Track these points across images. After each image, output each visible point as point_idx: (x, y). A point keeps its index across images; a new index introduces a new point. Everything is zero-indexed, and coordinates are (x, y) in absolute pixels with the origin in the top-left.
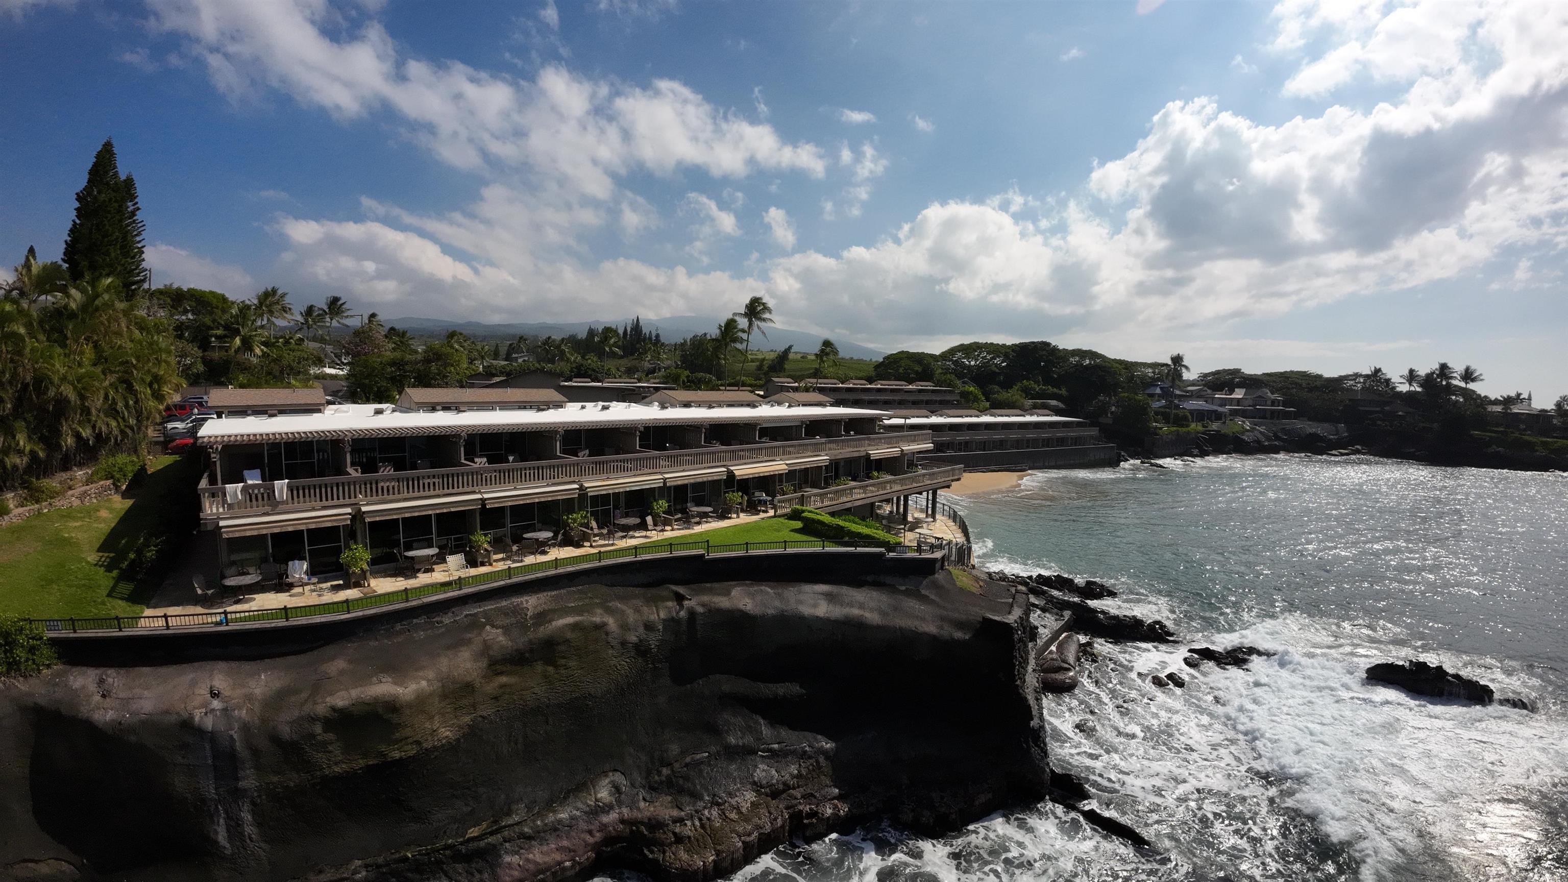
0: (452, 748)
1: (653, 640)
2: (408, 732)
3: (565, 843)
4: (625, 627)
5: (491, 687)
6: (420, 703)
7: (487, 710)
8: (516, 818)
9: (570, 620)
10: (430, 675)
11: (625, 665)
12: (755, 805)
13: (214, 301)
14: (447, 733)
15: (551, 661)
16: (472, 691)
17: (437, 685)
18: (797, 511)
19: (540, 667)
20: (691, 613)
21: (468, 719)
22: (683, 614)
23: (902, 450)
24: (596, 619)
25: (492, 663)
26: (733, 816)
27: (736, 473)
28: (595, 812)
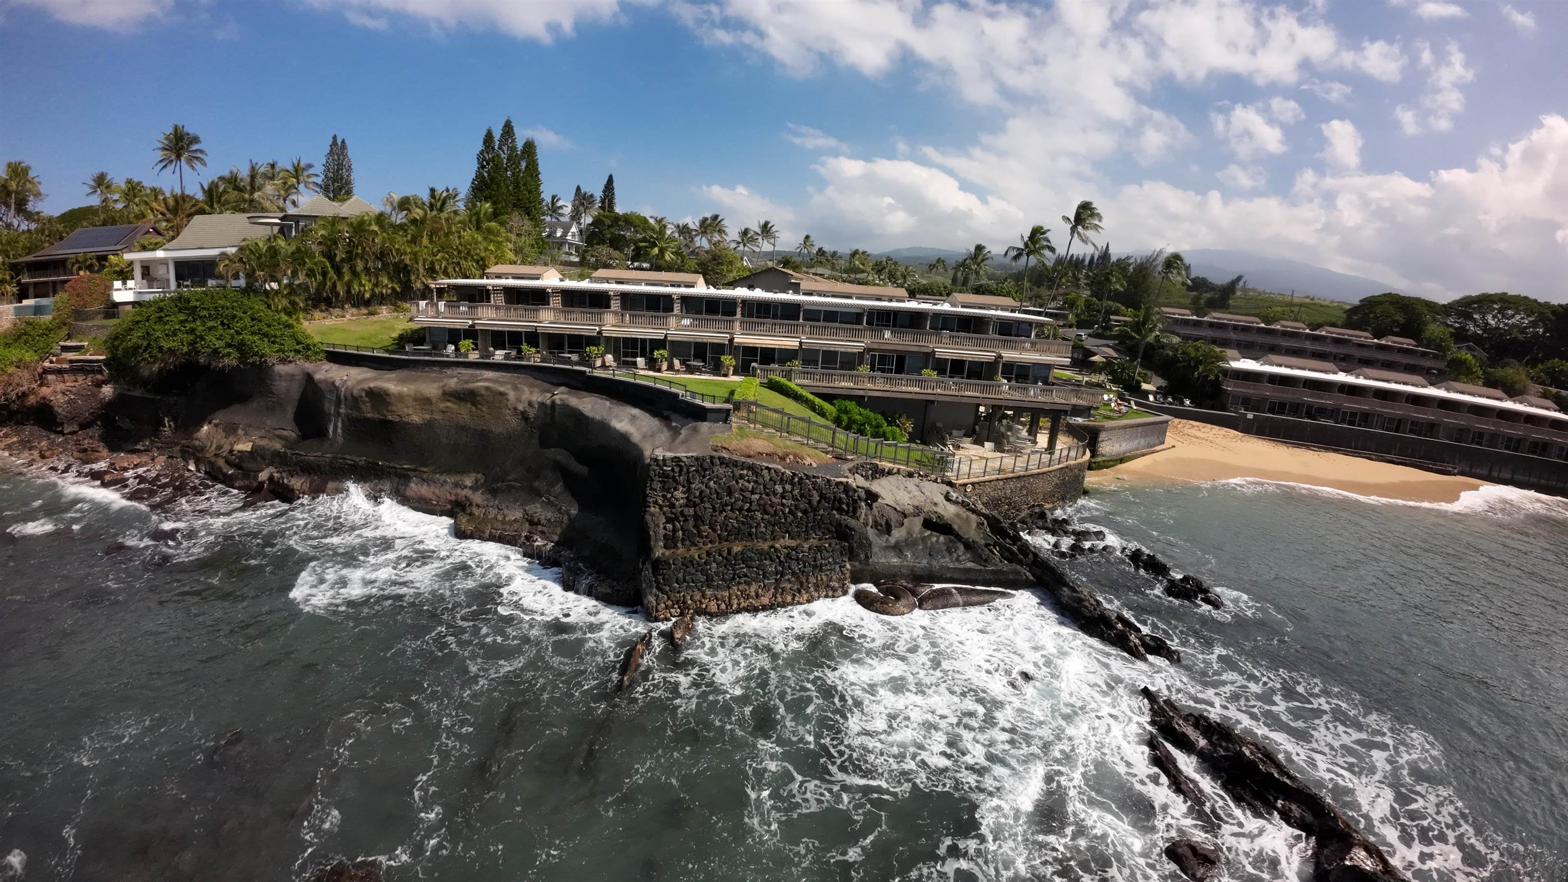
0: (418, 427)
1: (532, 413)
2: (394, 408)
3: (437, 491)
4: (519, 400)
5: (442, 405)
6: (401, 397)
7: (438, 416)
8: (425, 470)
9: (486, 384)
10: (413, 387)
11: (514, 422)
12: (515, 520)
13: (637, 222)
14: (416, 419)
15: (474, 404)
16: (431, 403)
17: (412, 393)
18: (770, 381)
19: (469, 405)
20: (553, 403)
21: (427, 417)
22: (549, 402)
23: (1000, 357)
24: (502, 389)
25: (444, 394)
26: (500, 518)
27: (736, 340)
28: (456, 485)
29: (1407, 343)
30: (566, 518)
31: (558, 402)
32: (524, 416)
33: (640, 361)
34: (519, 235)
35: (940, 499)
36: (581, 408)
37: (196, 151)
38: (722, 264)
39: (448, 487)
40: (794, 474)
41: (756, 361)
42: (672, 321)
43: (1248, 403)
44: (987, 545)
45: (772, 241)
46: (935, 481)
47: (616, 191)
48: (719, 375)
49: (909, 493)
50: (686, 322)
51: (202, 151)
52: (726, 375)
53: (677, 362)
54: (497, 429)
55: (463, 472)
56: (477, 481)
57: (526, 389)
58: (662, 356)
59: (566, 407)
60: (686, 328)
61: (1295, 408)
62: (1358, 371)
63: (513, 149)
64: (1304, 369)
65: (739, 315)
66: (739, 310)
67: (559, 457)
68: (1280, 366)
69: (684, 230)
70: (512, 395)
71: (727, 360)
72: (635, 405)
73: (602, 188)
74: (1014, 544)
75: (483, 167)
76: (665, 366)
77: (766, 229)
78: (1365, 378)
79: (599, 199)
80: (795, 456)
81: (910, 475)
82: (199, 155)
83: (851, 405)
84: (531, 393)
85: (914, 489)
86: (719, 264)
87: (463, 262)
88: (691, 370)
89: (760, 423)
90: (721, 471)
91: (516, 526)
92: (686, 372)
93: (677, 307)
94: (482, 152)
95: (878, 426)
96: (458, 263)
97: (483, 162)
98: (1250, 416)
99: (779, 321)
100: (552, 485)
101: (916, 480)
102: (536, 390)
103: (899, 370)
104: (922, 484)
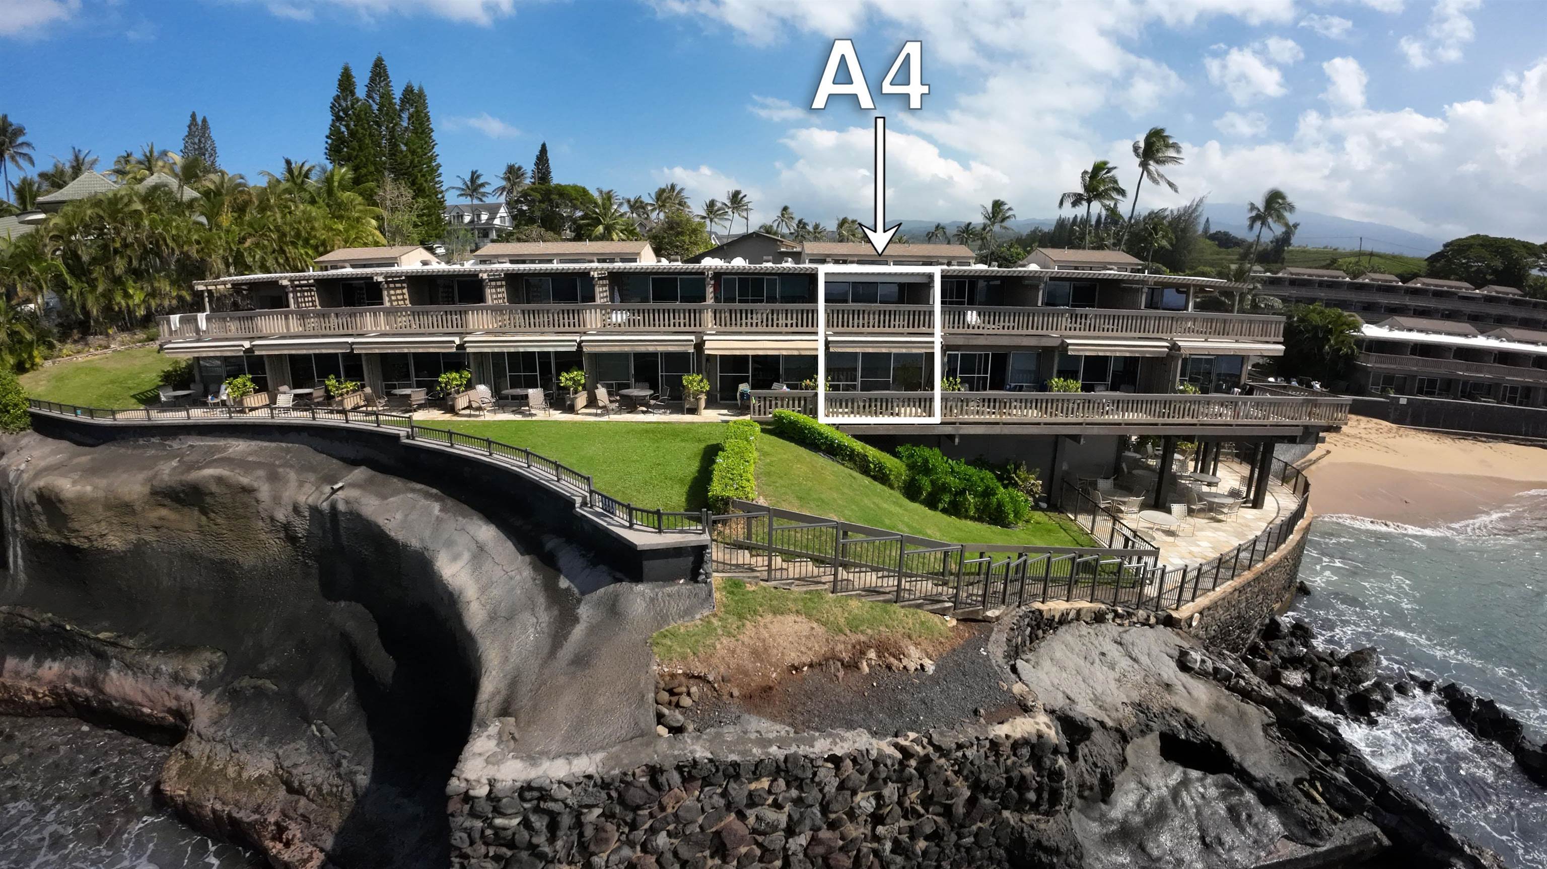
0: (121, 558)
1: (299, 528)
3: (148, 689)
5: (153, 516)
6: (82, 504)
8: (130, 643)
9: (218, 472)
10: (103, 483)
11: (274, 545)
12: (260, 780)
13: (574, 194)
14: (115, 541)
15: (204, 511)
16: (133, 512)
17: (101, 494)
18: (779, 419)
19: (196, 513)
20: (333, 507)
21: (133, 537)
22: (325, 506)
23: (1174, 347)
24: (245, 480)
25: (154, 493)
26: (231, 771)
27: (708, 345)
28: (176, 678)
29: (1511, 292)
30: (348, 789)
31: (341, 507)
32: (288, 534)
33: (535, 395)
34: (393, 210)
35: (1170, 671)
36: (381, 521)
37: (22, 144)
38: (682, 233)
39: (163, 682)
40: (906, 753)
41: (745, 380)
42: (593, 319)
43: (1389, 381)
44: (1298, 782)
45: (744, 214)
46: (1145, 623)
47: (551, 162)
48: (680, 410)
49: (1112, 667)
50: (618, 317)
51: (28, 144)
52: (693, 411)
53: (602, 393)
54: (248, 560)
55: (186, 649)
56: (212, 667)
57: (292, 475)
58: (576, 382)
59: (356, 517)
60: (618, 329)
61: (1448, 386)
62: (1497, 331)
63: (387, 96)
64: (1439, 333)
65: (710, 301)
66: (710, 290)
67: (350, 626)
68: (1410, 330)
69: (637, 206)
70: (265, 492)
71: (694, 382)
72: (491, 516)
73: (534, 160)
74: (1337, 764)
75: (338, 118)
76: (581, 400)
77: (736, 199)
78: (1509, 341)
79: (530, 174)
80: (882, 648)
81: (1099, 618)
82: (25, 150)
83: (934, 456)
84: (301, 484)
85: (1114, 651)
86: (679, 234)
87: (289, 249)
88: (630, 405)
89: (782, 552)
90: (689, 801)
91: (260, 793)
92: (619, 411)
93: (601, 294)
94: (337, 99)
95: (988, 493)
96: (282, 251)
97: (339, 113)
98: (1403, 400)
99: (777, 306)
100: (331, 694)
101: (1111, 628)
102: (312, 477)
103: (998, 384)
104: (1127, 638)
